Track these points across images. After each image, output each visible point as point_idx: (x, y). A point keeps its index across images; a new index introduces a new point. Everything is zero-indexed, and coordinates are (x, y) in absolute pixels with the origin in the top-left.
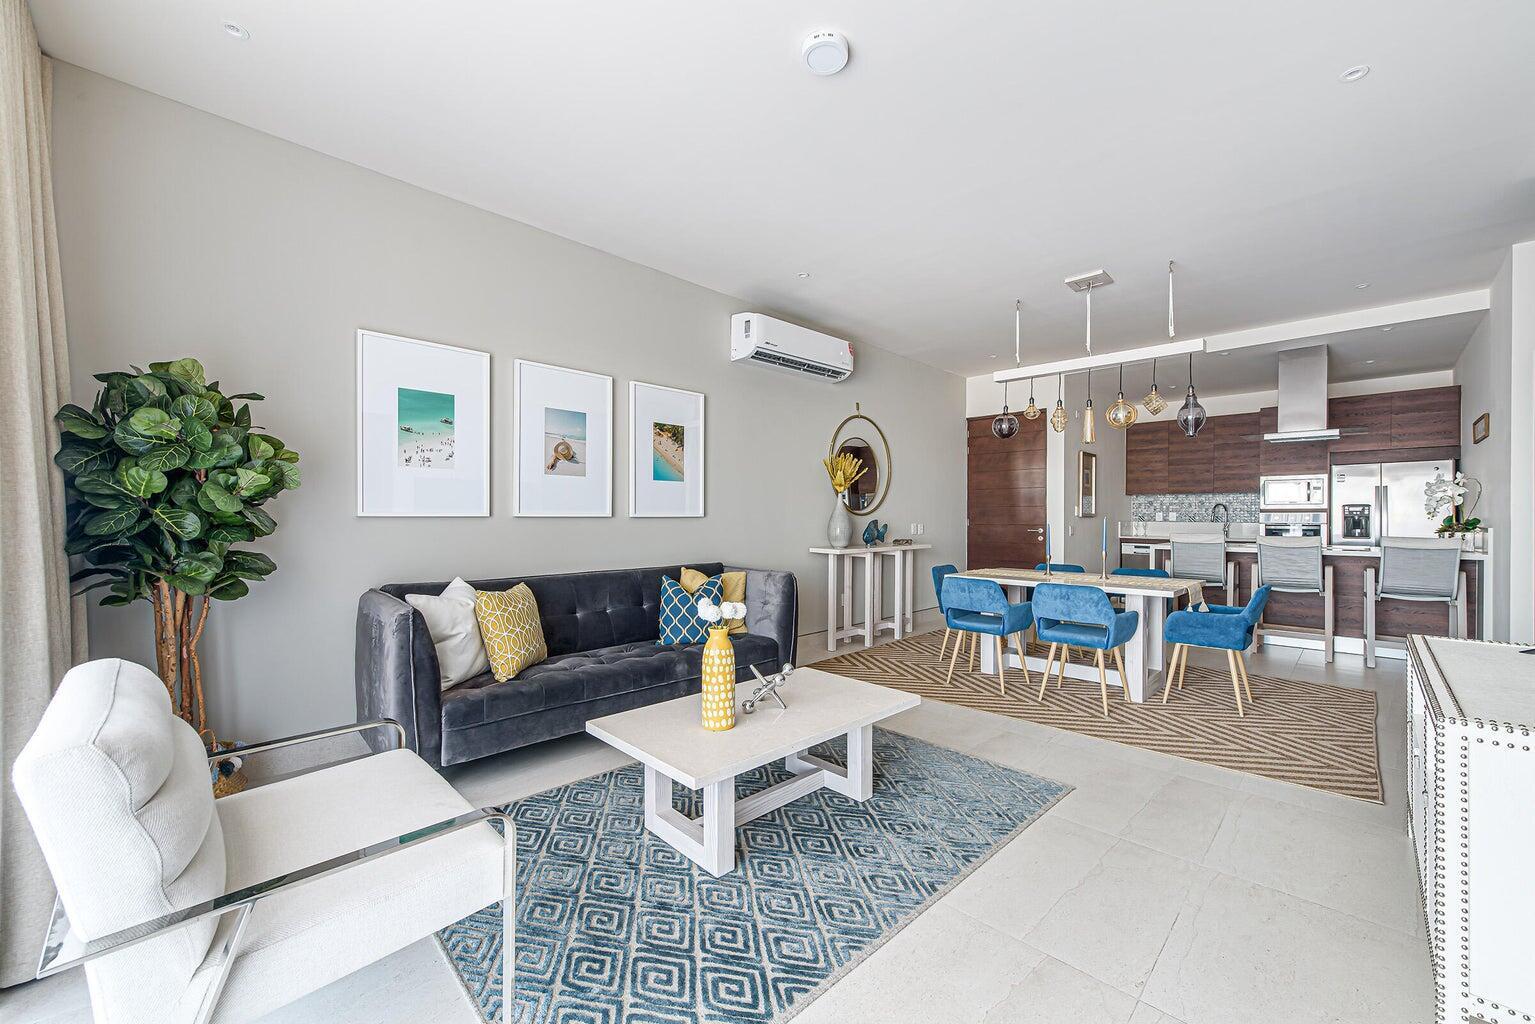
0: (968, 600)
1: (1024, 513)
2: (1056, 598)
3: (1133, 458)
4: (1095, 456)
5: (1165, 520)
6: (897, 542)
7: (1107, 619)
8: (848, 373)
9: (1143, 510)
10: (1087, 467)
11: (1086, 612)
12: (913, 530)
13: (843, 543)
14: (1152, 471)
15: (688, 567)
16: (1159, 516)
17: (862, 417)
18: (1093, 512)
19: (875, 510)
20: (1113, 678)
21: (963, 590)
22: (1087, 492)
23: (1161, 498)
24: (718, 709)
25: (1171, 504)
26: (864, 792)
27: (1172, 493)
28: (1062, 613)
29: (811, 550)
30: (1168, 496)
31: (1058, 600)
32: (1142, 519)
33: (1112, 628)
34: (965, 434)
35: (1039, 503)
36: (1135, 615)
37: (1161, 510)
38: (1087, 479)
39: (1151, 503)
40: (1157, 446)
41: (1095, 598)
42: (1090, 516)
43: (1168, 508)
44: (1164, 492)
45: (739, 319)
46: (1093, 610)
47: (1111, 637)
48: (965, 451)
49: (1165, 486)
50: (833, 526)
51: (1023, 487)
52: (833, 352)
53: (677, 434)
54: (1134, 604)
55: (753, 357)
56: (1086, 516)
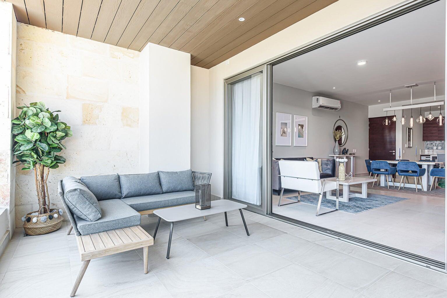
0: (379, 166)
1: (388, 146)
2: (403, 165)
3: (425, 129)
4: (412, 129)
5: (437, 149)
6: (350, 154)
7: (417, 169)
8: (339, 109)
9: (429, 146)
10: (409, 132)
11: (412, 168)
12: (354, 151)
13: (338, 154)
14: (432, 133)
15: (308, 158)
16: (435, 148)
17: (341, 120)
18: (411, 146)
19: (344, 145)
20: (419, 187)
21: (378, 164)
22: (409, 140)
23: (436, 142)
24: (343, 177)
25: (439, 144)
26: (366, 197)
27: (439, 140)
28: (405, 168)
29: (329, 155)
30: (438, 141)
31: (404, 165)
32: (428, 149)
33: (418, 172)
34: (368, 123)
35: (393, 143)
36: (425, 169)
37: (435, 146)
38: (409, 136)
39: (432, 144)
40: (434, 125)
41: (414, 164)
42: (410, 147)
43: (438, 145)
44: (436, 140)
45: (315, 98)
46: (413, 167)
47: (418, 173)
48: (368, 128)
49: (437, 138)
50: (335, 149)
51: (388, 138)
52: (336, 104)
53: (302, 126)
54: (425, 166)
55: (318, 107)
56: (409, 147)
